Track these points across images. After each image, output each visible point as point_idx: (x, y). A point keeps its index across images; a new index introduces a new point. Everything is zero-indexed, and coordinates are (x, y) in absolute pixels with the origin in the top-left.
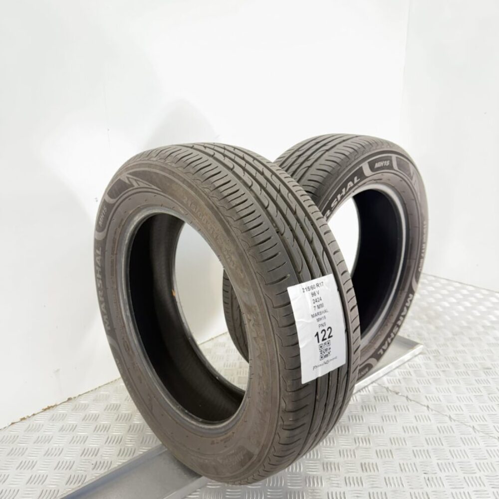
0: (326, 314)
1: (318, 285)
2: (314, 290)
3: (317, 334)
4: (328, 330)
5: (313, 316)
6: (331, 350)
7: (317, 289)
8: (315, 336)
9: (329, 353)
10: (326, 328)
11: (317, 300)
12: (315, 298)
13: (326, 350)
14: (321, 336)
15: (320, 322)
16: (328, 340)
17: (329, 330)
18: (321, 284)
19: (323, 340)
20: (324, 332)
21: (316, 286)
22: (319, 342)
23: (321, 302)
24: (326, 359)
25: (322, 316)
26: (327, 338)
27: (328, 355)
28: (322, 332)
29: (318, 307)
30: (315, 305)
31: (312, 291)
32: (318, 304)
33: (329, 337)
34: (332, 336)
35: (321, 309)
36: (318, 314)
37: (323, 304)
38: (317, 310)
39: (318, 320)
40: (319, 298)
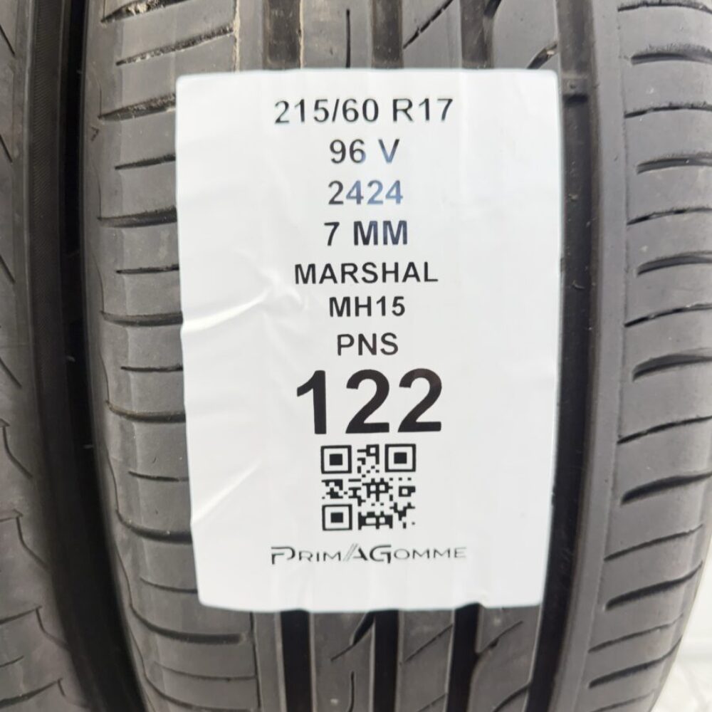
0: (410, 290)
1: (401, 107)
2: (360, 129)
3: (317, 384)
4: (407, 381)
5: (304, 274)
6: (413, 499)
7: (385, 127)
8: (302, 391)
9: (402, 514)
10: (393, 370)
11: (367, 193)
12: (348, 172)
13: (377, 488)
14: (343, 405)
15: (354, 325)
16: (394, 436)
18: (436, 109)
19: (357, 425)
20: (368, 389)
21: (385, 107)
22: (320, 427)
23: (388, 212)
24: (370, 537)
25: (376, 290)
26: (395, 425)
27: (389, 521)
28: (354, 382)
29: (363, 234)
30: (334, 213)
31: (345, 131)
32: (366, 214)
33: (410, 424)
34: (435, 427)
35: (381, 254)
36: (349, 271)
37: (403, 224)
38: (346, 250)
39: (340, 307)
40: (387, 186)
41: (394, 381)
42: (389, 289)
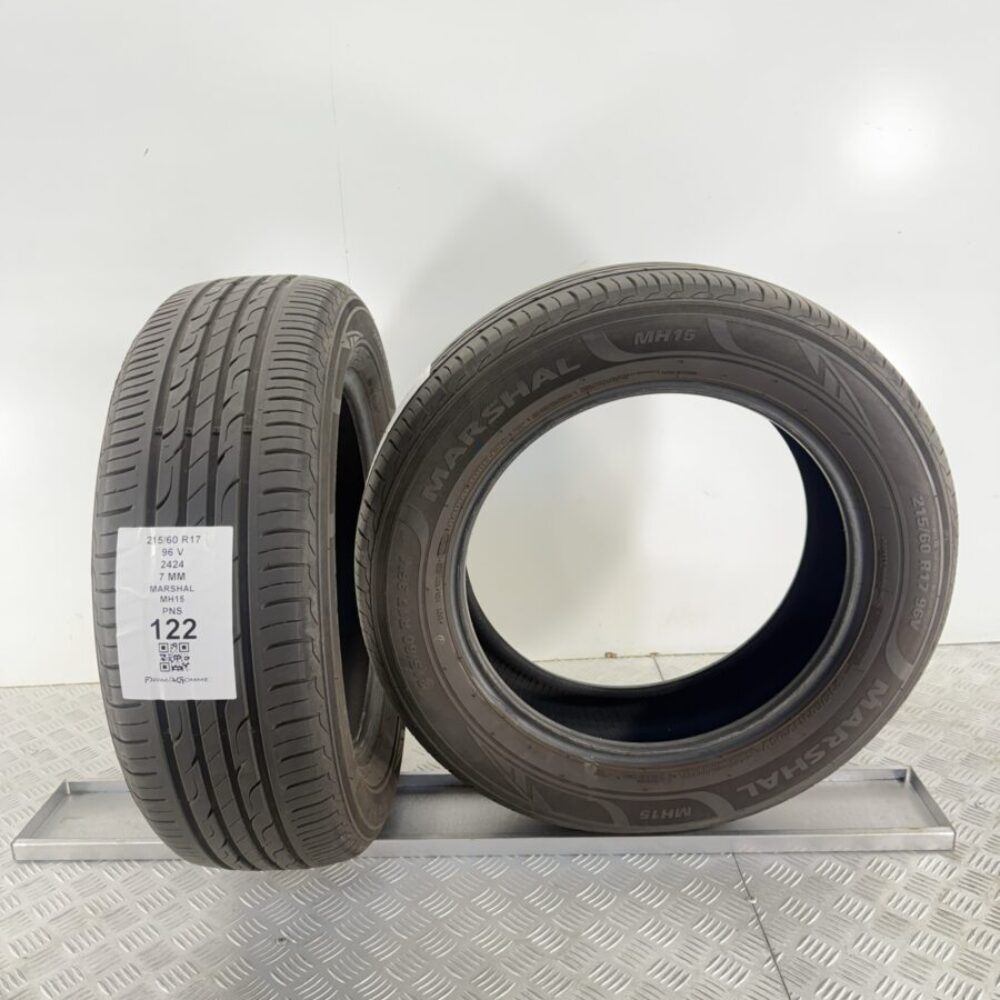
0: (185, 594)
1: (185, 539)
2: (172, 545)
3: (157, 623)
4: (185, 623)
5: (153, 589)
6: (190, 661)
7: (180, 545)
8: (152, 625)
9: (186, 666)
10: (181, 620)
11: (173, 564)
12: (167, 558)
13: (178, 657)
14: (165, 630)
15: (168, 605)
16: (182, 640)
17: (190, 624)
18: (195, 539)
19: (170, 636)
20: (173, 625)
21: (180, 539)
22: (158, 637)
23: (180, 570)
24: (176, 674)
25: (175, 594)
26: (182, 636)
27: (182, 668)
28: (168, 622)
29: (171, 577)
30: (162, 571)
31: (167, 546)
32: (172, 571)
33: (187, 636)
34: (194, 637)
35: (177, 583)
36: (166, 588)
37: (183, 574)
38: (166, 582)
39: (163, 599)
40: (179, 562)
41: (181, 623)
42: (179, 594)
